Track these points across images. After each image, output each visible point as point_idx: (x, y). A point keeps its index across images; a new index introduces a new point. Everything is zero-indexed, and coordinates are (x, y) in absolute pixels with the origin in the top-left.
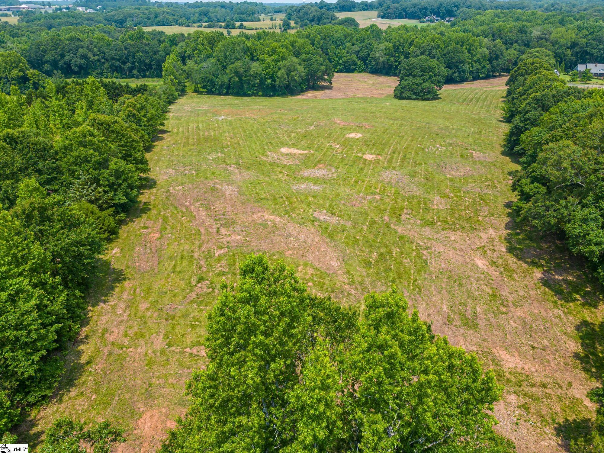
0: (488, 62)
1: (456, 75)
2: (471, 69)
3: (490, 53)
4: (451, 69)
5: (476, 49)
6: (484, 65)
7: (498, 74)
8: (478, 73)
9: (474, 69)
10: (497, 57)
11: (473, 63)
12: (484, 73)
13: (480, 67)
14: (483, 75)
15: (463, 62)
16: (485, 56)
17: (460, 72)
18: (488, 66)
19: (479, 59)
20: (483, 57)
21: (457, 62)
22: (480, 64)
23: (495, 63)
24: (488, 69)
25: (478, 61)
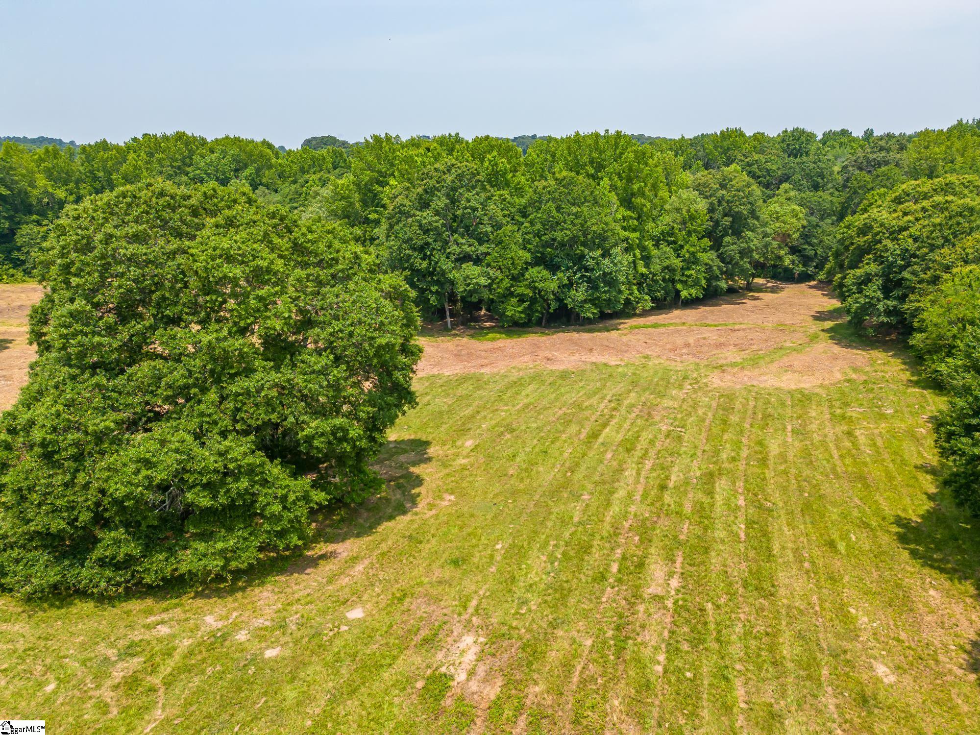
0: (706, 242)
1: (580, 293)
2: (642, 270)
3: (711, 210)
4: (553, 268)
5: (655, 187)
6: (693, 254)
7: (742, 283)
8: (673, 281)
9: (656, 267)
10: (738, 226)
11: (649, 244)
12: (696, 283)
13: (677, 263)
14: (693, 291)
15: (601, 242)
16: (692, 218)
17: (593, 285)
18: (709, 257)
19: (671, 233)
20: (684, 223)
21: (574, 240)
22: (678, 250)
23: (731, 245)
24: (709, 268)
25: (666, 238)
